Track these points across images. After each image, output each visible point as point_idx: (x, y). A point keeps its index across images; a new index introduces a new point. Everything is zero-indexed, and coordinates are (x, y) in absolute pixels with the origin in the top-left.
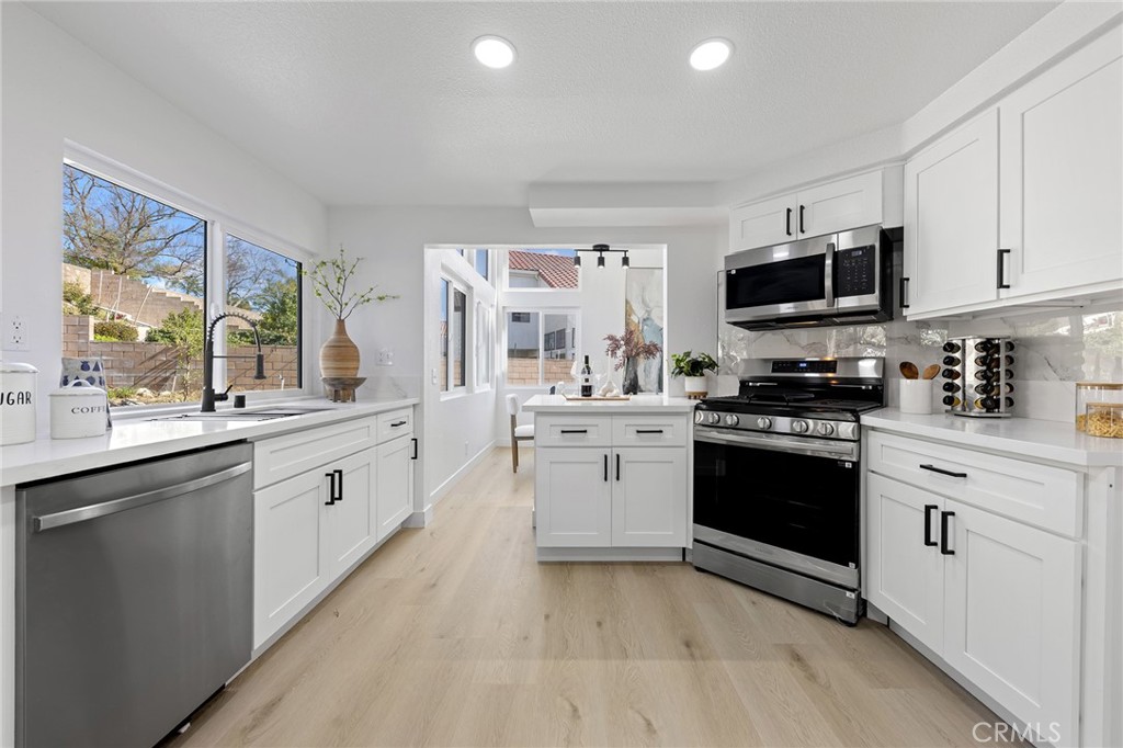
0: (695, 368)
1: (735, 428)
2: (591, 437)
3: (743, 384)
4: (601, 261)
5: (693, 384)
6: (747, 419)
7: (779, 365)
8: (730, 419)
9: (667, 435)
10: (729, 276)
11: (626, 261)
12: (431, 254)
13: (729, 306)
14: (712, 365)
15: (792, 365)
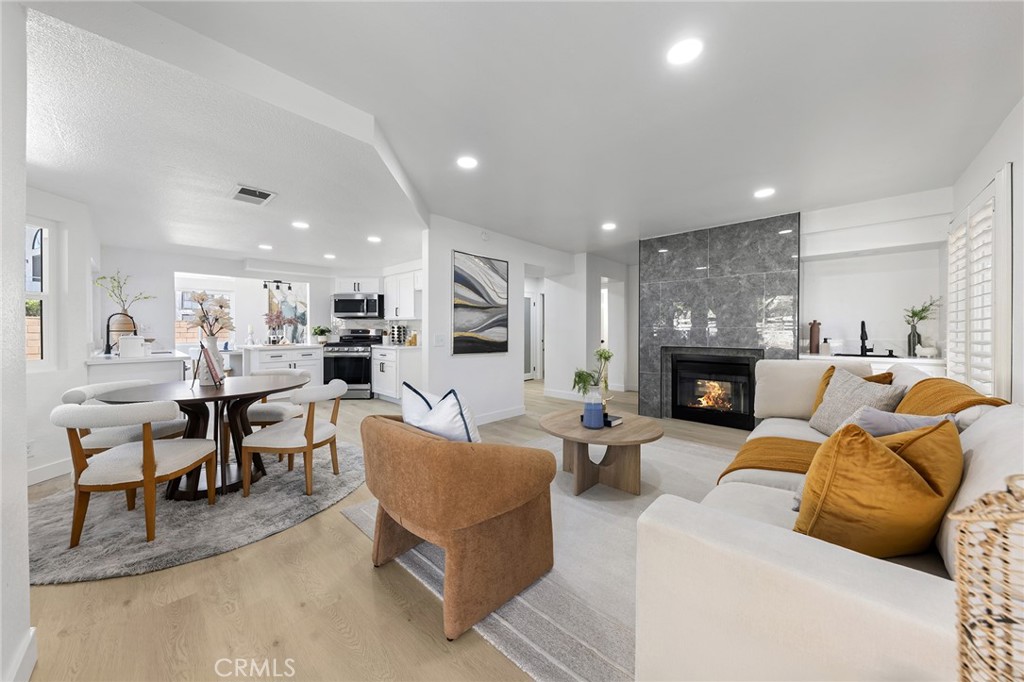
0: (322, 332)
1: (337, 351)
2: (284, 358)
3: (341, 338)
4: (278, 287)
5: (321, 338)
6: (341, 348)
7: (353, 331)
8: (336, 349)
9: (314, 356)
10: (335, 301)
11: (290, 288)
12: (177, 275)
13: (336, 311)
14: (329, 331)
15: (357, 331)
